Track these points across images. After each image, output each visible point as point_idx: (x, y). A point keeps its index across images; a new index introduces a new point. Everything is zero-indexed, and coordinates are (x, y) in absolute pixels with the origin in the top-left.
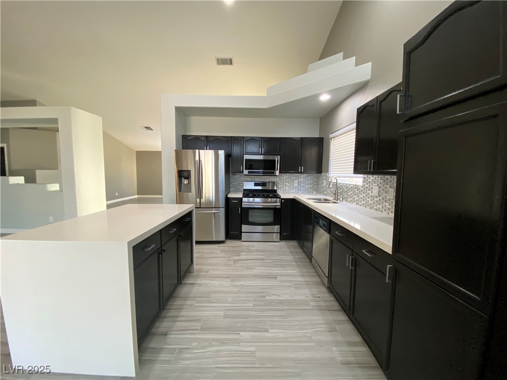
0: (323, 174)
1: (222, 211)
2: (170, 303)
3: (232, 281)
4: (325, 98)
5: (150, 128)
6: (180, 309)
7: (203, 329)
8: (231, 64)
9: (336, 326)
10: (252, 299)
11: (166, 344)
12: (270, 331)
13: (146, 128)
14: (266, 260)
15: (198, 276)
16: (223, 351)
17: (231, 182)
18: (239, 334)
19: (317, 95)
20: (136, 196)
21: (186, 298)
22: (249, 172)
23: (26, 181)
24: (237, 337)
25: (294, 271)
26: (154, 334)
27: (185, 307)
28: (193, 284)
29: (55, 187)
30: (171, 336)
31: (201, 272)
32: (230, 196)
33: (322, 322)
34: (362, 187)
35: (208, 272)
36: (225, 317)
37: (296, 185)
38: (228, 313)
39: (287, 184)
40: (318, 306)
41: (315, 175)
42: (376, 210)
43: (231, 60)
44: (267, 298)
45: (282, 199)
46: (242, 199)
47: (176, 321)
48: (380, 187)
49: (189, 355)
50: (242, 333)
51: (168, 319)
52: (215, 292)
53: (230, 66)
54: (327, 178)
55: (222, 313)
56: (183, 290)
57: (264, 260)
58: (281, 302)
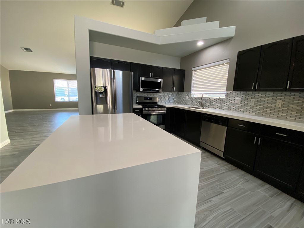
0: (184, 92)
4: (200, 44)
5: (30, 49)
8: (122, 6)
12: (224, 192)
13: (26, 49)
18: (211, 201)
19: (196, 42)
20: (12, 110)
22: (144, 90)
24: (213, 203)
32: (134, 106)
34: (225, 99)
37: (167, 99)
39: (162, 98)
41: (177, 93)
42: (238, 111)
43: (123, 3)
45: (166, 108)
46: (142, 108)
48: (242, 99)
53: (122, 8)
54: (189, 95)
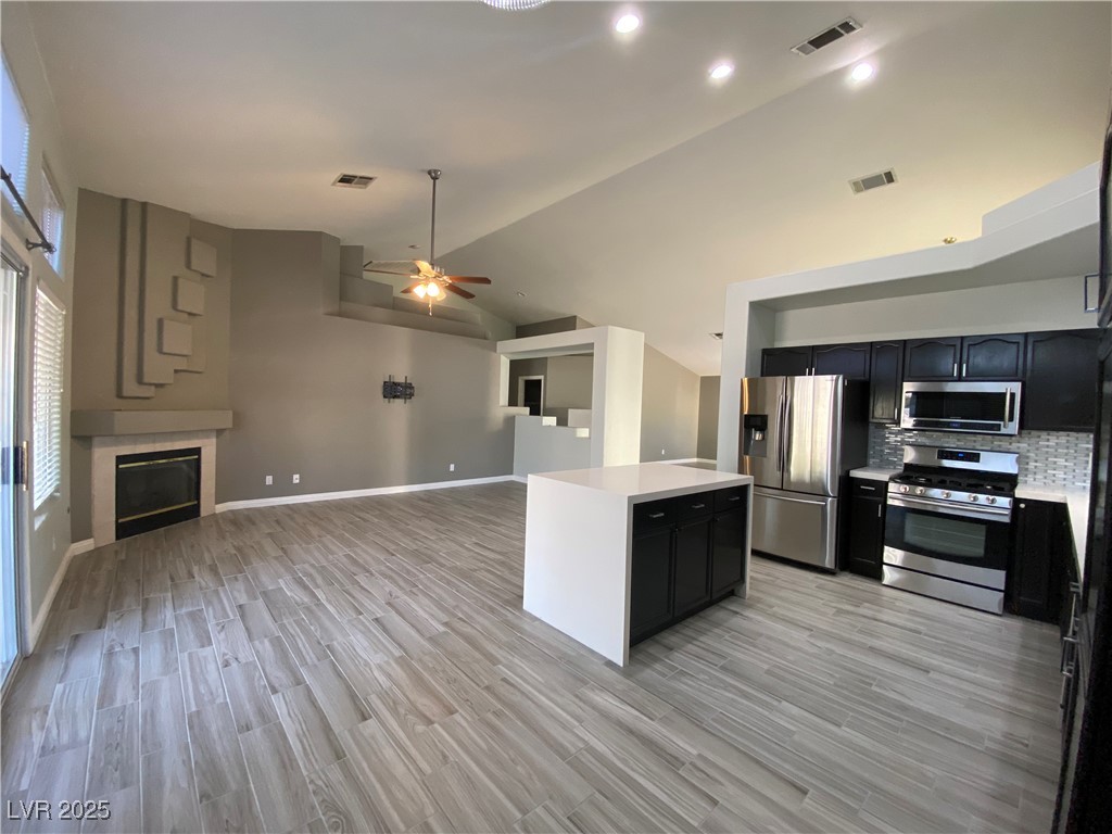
1: (830, 504)
2: (689, 620)
3: (810, 636)
6: (703, 632)
7: (724, 669)
8: (890, 181)
9: (1021, 799)
10: (837, 675)
11: (667, 657)
12: (843, 728)
13: (717, 335)
14: (926, 635)
15: (750, 606)
16: (742, 704)
17: (871, 444)
21: (717, 625)
22: (917, 423)
23: (558, 424)
24: (775, 703)
25: (997, 681)
26: (658, 642)
27: (710, 634)
28: (737, 613)
29: (583, 433)
30: (676, 654)
31: (759, 602)
32: (857, 474)
33: (992, 779)
35: (771, 607)
36: (768, 672)
38: (777, 671)
39: (1061, 462)
40: (1003, 754)
43: (889, 174)
44: (874, 688)
45: (1020, 501)
46: (887, 484)
47: (690, 643)
49: (690, 682)
50: (784, 703)
51: (681, 636)
52: (770, 638)
53: (888, 186)
55: (766, 667)
56: (717, 614)
57: (920, 633)
58: (904, 708)
